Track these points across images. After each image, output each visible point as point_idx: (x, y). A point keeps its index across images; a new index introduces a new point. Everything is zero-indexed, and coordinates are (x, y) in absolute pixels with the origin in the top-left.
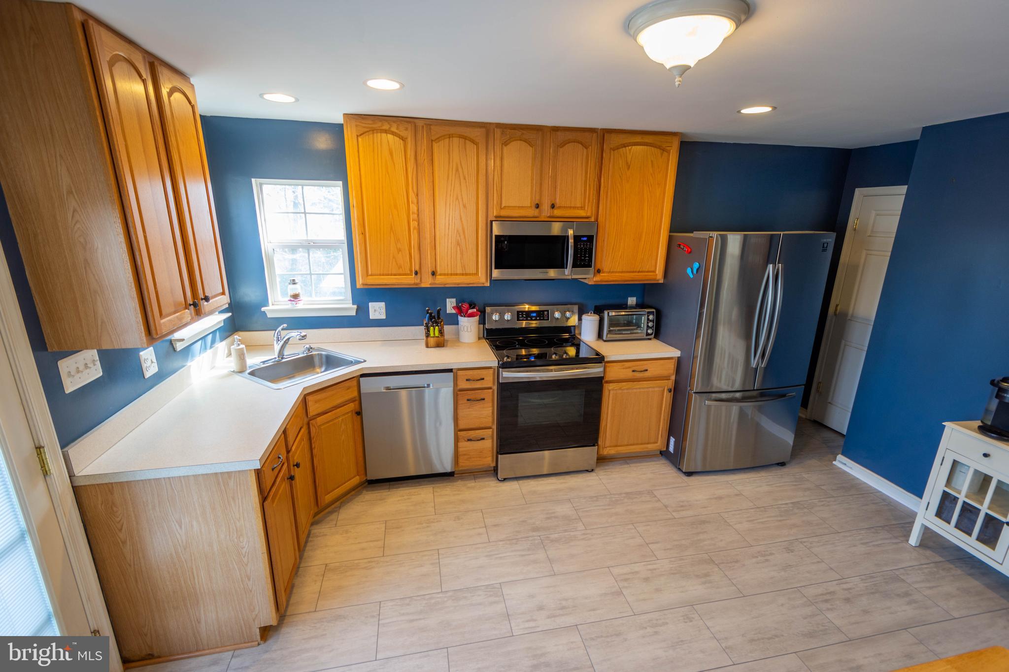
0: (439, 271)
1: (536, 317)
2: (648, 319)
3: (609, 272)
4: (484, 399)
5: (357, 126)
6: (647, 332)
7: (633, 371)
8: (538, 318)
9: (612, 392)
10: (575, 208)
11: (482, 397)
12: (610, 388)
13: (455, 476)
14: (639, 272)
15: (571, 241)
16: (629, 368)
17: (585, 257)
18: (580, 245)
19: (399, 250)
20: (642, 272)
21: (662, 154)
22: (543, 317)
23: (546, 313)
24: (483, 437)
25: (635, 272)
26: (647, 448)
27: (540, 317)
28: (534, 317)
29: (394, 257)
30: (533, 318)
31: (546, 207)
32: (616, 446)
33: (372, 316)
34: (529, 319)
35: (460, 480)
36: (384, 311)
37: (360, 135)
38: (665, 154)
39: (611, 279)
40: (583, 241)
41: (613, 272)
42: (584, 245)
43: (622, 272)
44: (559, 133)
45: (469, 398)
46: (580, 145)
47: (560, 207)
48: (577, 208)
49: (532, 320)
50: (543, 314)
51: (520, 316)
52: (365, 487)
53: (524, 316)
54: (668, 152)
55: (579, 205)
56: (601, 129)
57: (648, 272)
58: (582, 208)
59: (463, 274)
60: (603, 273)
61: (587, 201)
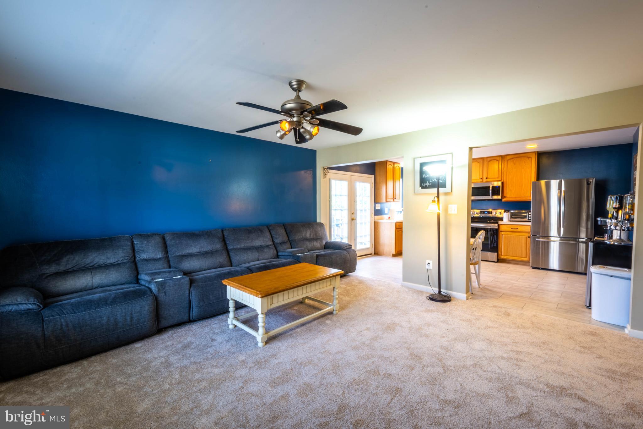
1: (487, 213)
2: (529, 214)
3: (510, 197)
6: (528, 219)
7: (512, 228)
12: (502, 234)
14: (523, 197)
15: (491, 188)
16: (510, 227)
17: (497, 192)
18: (495, 189)
20: (524, 197)
21: (528, 159)
23: (491, 212)
25: (521, 197)
26: (521, 259)
31: (485, 180)
38: (530, 159)
41: (511, 197)
42: (497, 189)
43: (515, 197)
44: (488, 158)
46: (496, 161)
47: (489, 178)
48: (496, 178)
49: (485, 214)
50: (489, 212)
53: (482, 213)
54: (531, 158)
56: (503, 155)
57: (527, 197)
58: (498, 178)
60: (507, 198)
61: (499, 176)
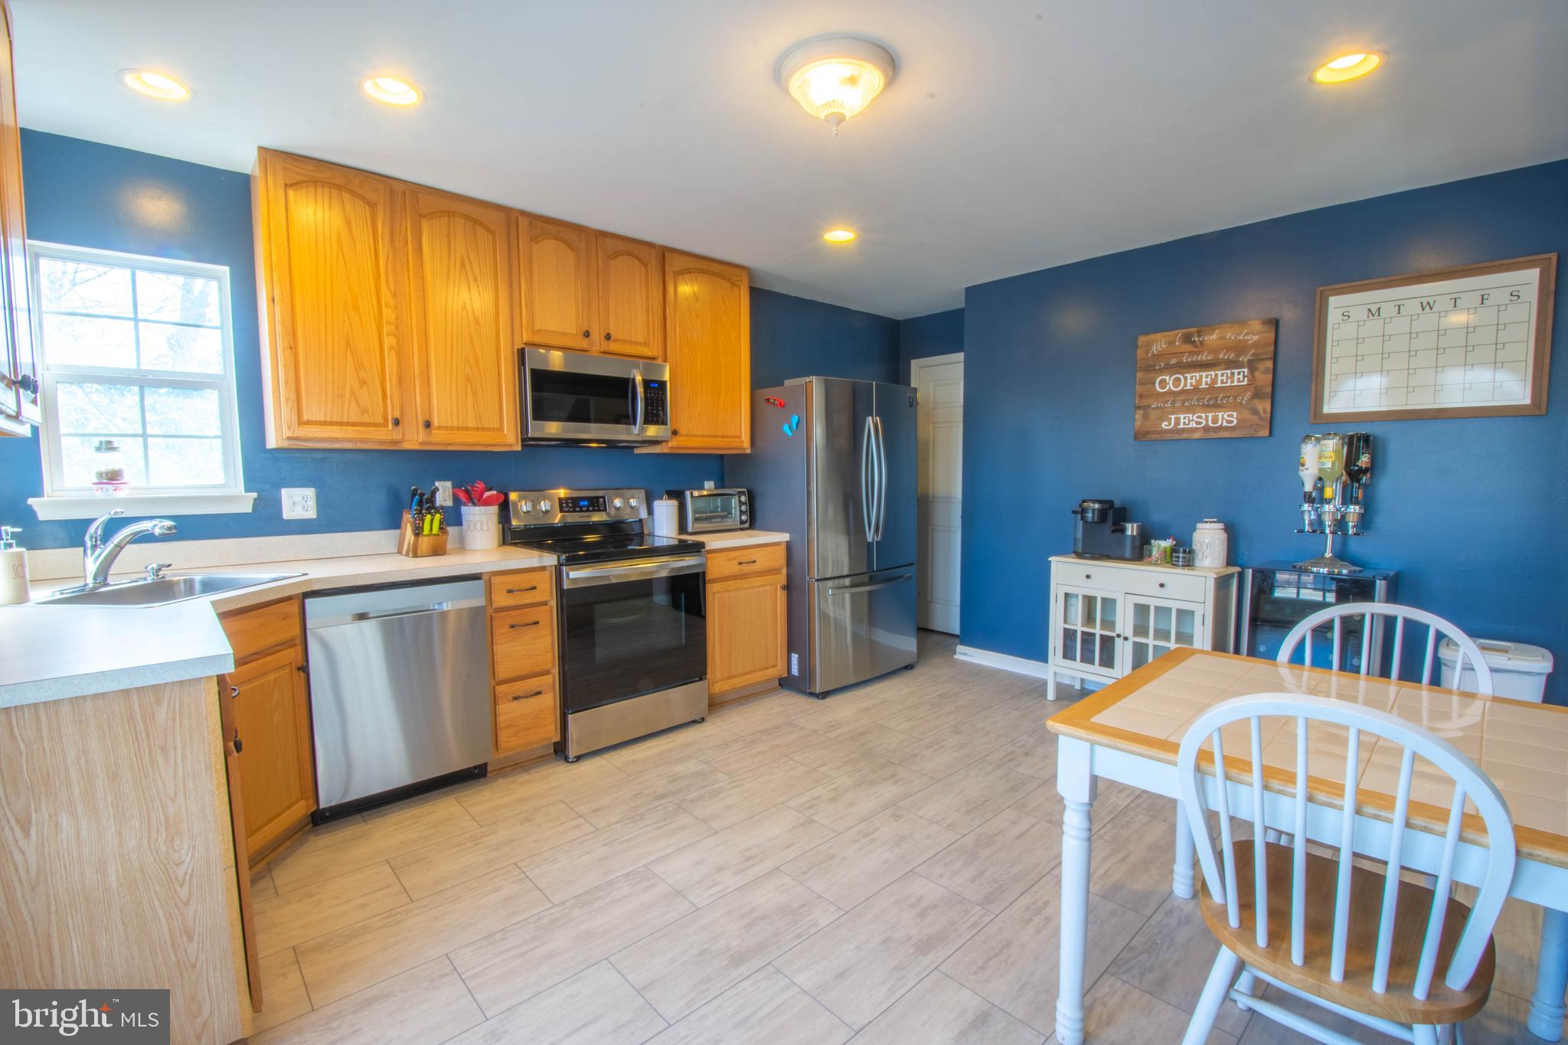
0: (436, 422)
1: (588, 507)
2: (740, 501)
3: (688, 436)
4: (537, 623)
5: (285, 168)
6: (741, 519)
8: (591, 509)
9: (717, 596)
10: (636, 343)
11: (536, 620)
12: (714, 590)
13: (488, 775)
14: (722, 437)
15: (639, 387)
16: (735, 559)
17: (658, 410)
18: (651, 393)
19: (363, 383)
20: (725, 437)
21: (732, 289)
22: (598, 506)
23: (601, 500)
24: (539, 690)
25: (717, 437)
26: (766, 675)
27: (594, 506)
28: (584, 506)
29: (352, 393)
30: (584, 509)
31: (597, 336)
32: (729, 678)
33: (287, 514)
34: (578, 509)
35: (500, 779)
36: (312, 503)
37: (292, 185)
38: (736, 289)
39: (691, 445)
40: (653, 388)
41: (692, 436)
42: (655, 393)
43: (703, 437)
44: (608, 240)
45: (513, 623)
46: (637, 261)
47: (616, 340)
48: (640, 344)
49: (581, 511)
50: (598, 502)
51: (564, 505)
52: (308, 832)
53: (570, 505)
54: (739, 287)
55: (641, 339)
56: (659, 246)
57: (733, 437)
58: (646, 344)
59: (477, 429)
60: (681, 436)
61: (651, 336)
